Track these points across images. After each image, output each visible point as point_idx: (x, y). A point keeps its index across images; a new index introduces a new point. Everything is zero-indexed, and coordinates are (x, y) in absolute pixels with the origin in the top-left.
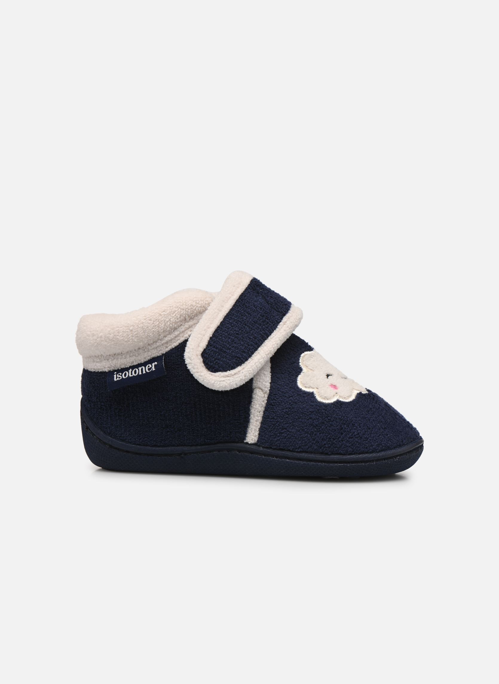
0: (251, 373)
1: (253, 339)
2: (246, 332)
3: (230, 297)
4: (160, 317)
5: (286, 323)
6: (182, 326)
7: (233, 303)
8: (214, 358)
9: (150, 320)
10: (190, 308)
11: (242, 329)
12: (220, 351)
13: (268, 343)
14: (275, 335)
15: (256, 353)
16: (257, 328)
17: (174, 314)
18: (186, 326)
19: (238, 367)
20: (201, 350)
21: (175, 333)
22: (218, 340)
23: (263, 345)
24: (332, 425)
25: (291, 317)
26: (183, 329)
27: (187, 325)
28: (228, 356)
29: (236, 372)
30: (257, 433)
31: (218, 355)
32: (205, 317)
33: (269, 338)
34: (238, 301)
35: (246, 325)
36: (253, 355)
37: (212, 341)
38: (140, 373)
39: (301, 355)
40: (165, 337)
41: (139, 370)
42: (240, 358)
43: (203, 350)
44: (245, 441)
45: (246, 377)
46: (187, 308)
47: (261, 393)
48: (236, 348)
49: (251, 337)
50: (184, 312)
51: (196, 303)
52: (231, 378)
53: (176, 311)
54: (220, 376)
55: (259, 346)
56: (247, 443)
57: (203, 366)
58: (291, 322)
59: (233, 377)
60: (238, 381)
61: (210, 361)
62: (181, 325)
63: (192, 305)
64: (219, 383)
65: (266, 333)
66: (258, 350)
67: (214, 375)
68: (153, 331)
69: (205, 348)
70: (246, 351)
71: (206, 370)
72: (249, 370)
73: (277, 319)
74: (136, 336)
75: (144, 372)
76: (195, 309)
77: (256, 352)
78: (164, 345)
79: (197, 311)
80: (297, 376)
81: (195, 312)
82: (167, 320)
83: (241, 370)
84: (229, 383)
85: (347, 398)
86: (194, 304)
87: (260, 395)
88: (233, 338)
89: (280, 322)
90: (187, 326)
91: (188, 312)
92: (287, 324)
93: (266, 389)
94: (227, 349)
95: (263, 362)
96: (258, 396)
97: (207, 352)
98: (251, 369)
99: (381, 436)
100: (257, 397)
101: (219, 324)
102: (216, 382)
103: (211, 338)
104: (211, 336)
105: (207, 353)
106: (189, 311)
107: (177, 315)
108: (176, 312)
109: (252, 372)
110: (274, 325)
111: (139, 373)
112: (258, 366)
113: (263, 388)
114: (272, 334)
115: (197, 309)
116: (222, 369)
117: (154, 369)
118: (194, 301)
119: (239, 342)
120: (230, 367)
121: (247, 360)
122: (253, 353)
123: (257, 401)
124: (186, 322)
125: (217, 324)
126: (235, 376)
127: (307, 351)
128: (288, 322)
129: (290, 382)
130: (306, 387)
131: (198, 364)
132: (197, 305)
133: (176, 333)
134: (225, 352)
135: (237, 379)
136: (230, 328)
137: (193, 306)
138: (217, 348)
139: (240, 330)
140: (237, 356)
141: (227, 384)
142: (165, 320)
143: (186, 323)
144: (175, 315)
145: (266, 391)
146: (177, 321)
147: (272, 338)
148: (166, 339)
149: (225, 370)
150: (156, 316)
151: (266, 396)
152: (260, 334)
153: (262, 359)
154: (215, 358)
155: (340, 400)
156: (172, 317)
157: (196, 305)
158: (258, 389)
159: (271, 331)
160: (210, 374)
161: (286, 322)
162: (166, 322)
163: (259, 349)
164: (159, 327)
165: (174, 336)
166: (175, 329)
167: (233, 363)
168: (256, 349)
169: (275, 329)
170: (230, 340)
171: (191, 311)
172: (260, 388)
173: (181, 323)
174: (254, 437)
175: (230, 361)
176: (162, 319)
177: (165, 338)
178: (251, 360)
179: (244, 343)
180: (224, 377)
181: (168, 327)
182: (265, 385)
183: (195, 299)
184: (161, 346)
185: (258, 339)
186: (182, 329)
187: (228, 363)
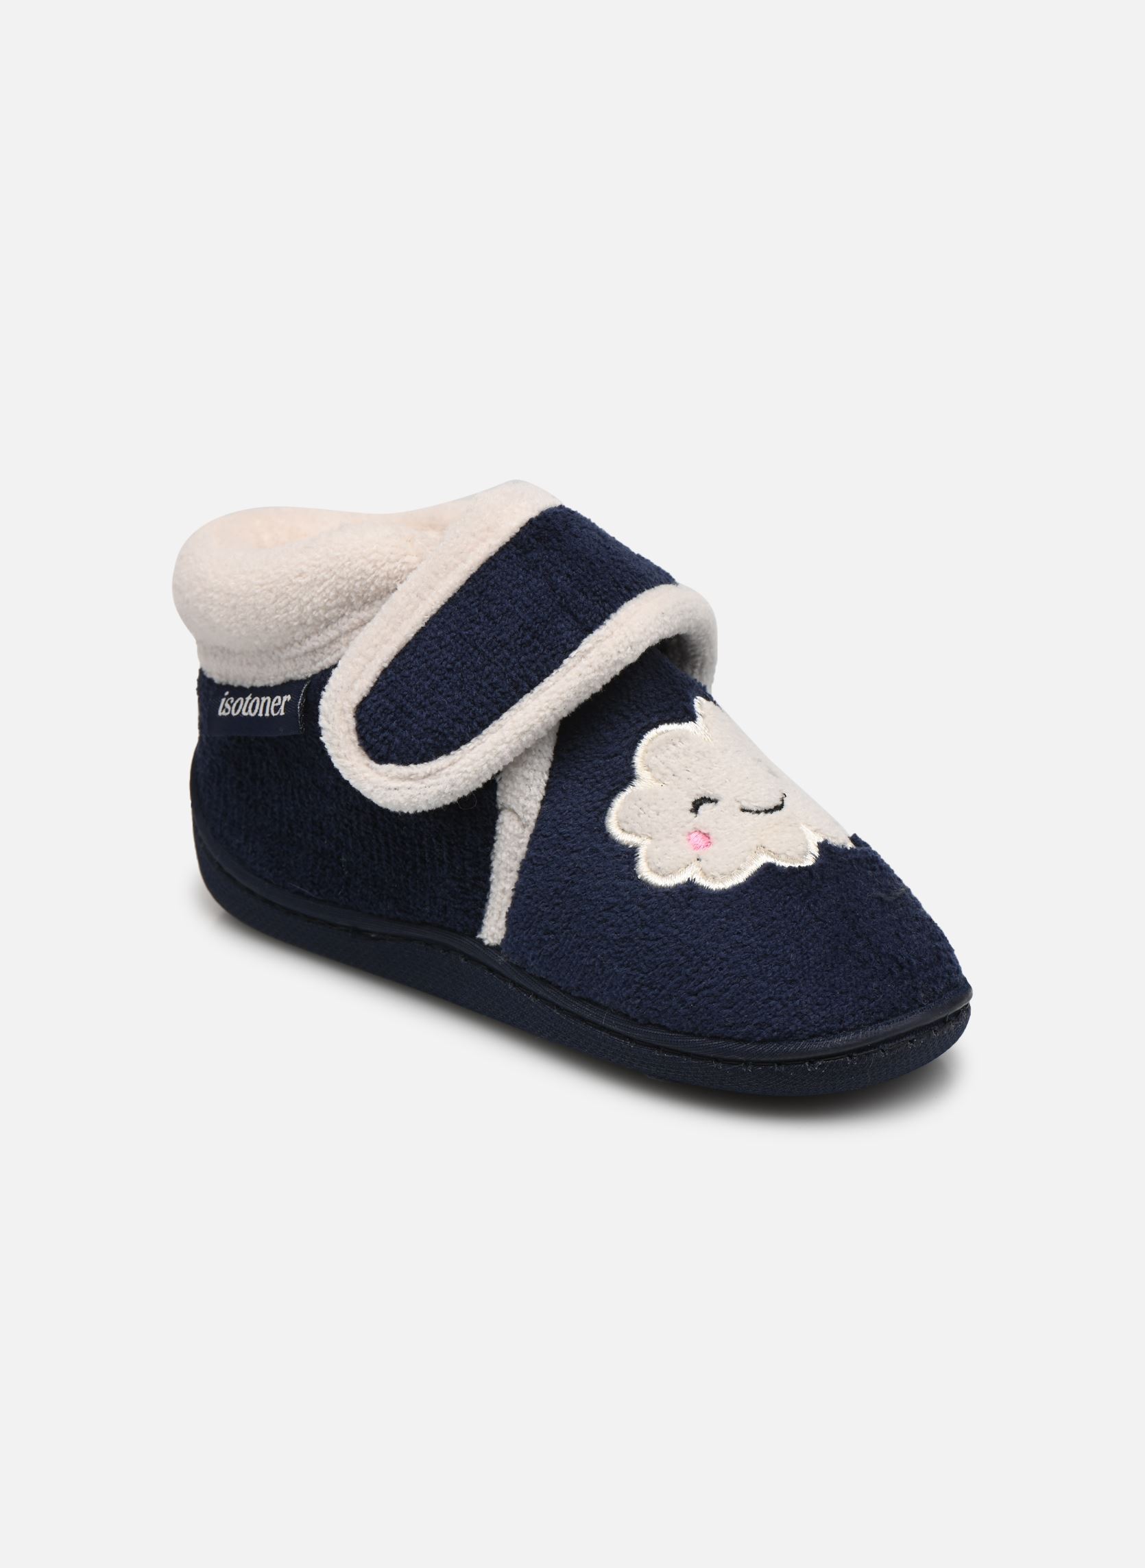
0: (469, 779)
1: (490, 689)
2: (472, 669)
3: (456, 565)
4: (291, 589)
5: (589, 655)
6: (345, 619)
7: (458, 581)
8: (381, 725)
9: (270, 591)
10: (359, 577)
11: (464, 659)
12: (399, 710)
13: (530, 701)
14: (554, 684)
15: (494, 726)
16: (504, 660)
17: (322, 588)
18: (353, 619)
19: (440, 758)
20: (356, 699)
21: (329, 634)
22: (399, 679)
23: (516, 707)
24: (651, 950)
25: (607, 637)
26: (346, 627)
27: (356, 618)
28: (415, 726)
29: (431, 771)
30: (502, 923)
31: (392, 720)
32: (387, 609)
33: (537, 689)
34: (473, 579)
35: (476, 648)
36: (484, 732)
37: (386, 679)
38: (261, 715)
39: (644, 733)
40: (308, 637)
41: (261, 701)
42: (444, 735)
43: (360, 699)
44: (478, 936)
45: (455, 789)
46: (352, 578)
47: (514, 826)
48: (441, 709)
49: (485, 684)
50: (344, 586)
51: (375, 566)
52: (417, 785)
53: (325, 580)
54: (389, 776)
55: (504, 709)
56: (481, 941)
57: (354, 742)
58: (603, 654)
59: (422, 783)
60: (432, 796)
61: (370, 732)
62: (343, 616)
63: (363, 571)
64: (383, 792)
65: (527, 676)
66: (501, 718)
67: (376, 769)
68: (277, 619)
69: (365, 694)
70: (465, 718)
71: (359, 754)
72: (464, 769)
73: (568, 640)
74: (244, 622)
75: (267, 714)
76: (373, 583)
77: (496, 723)
78: (309, 657)
79: (377, 588)
80: (613, 794)
81: (372, 588)
82: (305, 599)
83: (444, 766)
84: (407, 797)
85: (720, 877)
86: (369, 568)
87: (511, 829)
88: (437, 678)
89: (575, 648)
90: (356, 621)
91: (354, 587)
92: (591, 658)
93: (528, 817)
94: (416, 707)
95: (506, 753)
96: (507, 830)
97: (368, 707)
98: (469, 769)
99: (772, 1002)
100: (503, 833)
101: (413, 635)
102: (375, 790)
103: (385, 671)
104: (386, 665)
105: (367, 710)
106: (357, 585)
107: (328, 591)
108: (326, 584)
109: (471, 775)
110: (554, 656)
111: (258, 713)
112: (492, 763)
113: (520, 814)
114: (546, 680)
115: (376, 582)
116: (396, 758)
117: (282, 713)
118: (370, 562)
119: (450, 693)
120: (418, 754)
121: (465, 741)
122: (484, 725)
123: (503, 841)
124: (355, 609)
125: (406, 634)
126: (429, 781)
127: (668, 722)
128: (593, 653)
129: (588, 808)
130: (623, 830)
131: (341, 736)
132: (378, 572)
133: (332, 633)
134: (410, 715)
135: (429, 790)
136: (436, 650)
137: (366, 575)
138: (392, 701)
139: (458, 660)
140: (440, 729)
141: (401, 800)
142: (300, 599)
143: (355, 613)
144: (324, 590)
145: (529, 821)
146: (329, 604)
147: (543, 691)
148: (309, 645)
149: (404, 761)
150: (283, 585)
151: (528, 833)
152: (510, 677)
153: (504, 746)
154: (384, 725)
155: (697, 881)
156: (316, 595)
157: (374, 573)
158: (509, 813)
159: (542, 672)
160: (368, 765)
161: (588, 651)
162: (302, 604)
163: (505, 715)
164: (287, 611)
165: (327, 639)
166: (328, 623)
167: (427, 746)
168: (497, 716)
169: (557, 667)
170: (428, 683)
171: (361, 585)
172: (513, 811)
173: (342, 611)
174: (497, 931)
175: (419, 739)
176: (294, 596)
177: (307, 639)
178: (479, 744)
179: (463, 697)
180: (401, 779)
181: (308, 617)
182: (524, 806)
183: (373, 557)
184: (302, 658)
185: (503, 691)
186: (344, 624)
187: (413, 746)
